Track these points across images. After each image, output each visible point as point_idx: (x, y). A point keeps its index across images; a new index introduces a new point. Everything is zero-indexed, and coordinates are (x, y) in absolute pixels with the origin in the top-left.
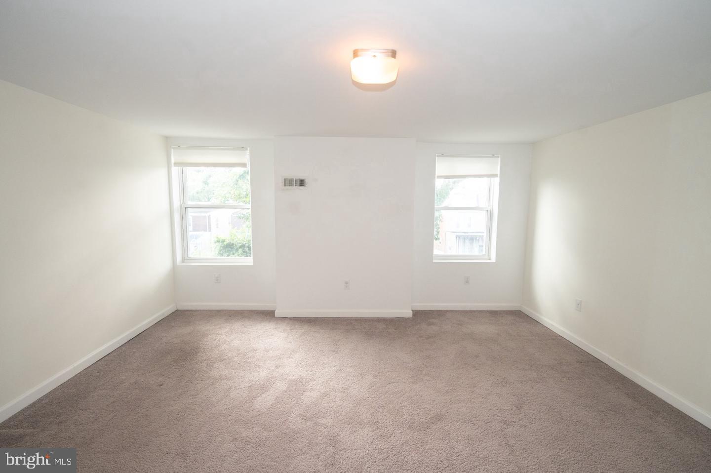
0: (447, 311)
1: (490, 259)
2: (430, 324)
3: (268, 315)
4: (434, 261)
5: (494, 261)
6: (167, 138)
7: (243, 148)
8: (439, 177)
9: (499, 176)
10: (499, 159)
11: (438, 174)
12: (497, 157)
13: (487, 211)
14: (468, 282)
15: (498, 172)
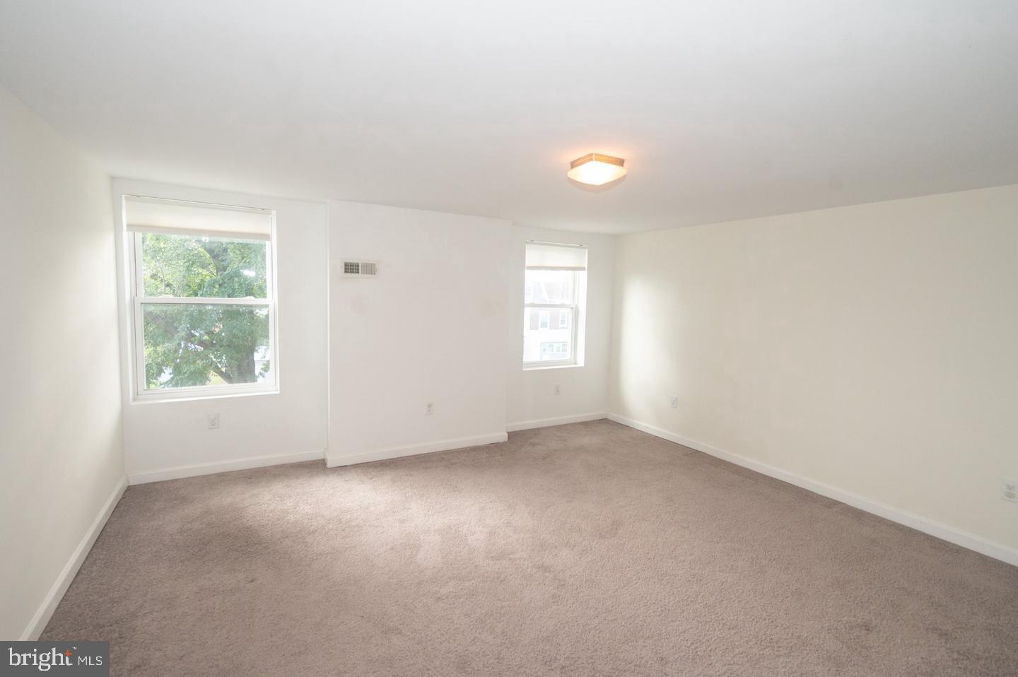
0: (542, 428)
1: (576, 363)
2: (533, 445)
3: (317, 467)
4: (524, 369)
5: (583, 365)
6: (113, 179)
7: (264, 211)
8: (529, 268)
9: (586, 269)
10: (587, 250)
11: (527, 264)
12: (585, 248)
13: (573, 308)
14: (558, 391)
15: (586, 265)
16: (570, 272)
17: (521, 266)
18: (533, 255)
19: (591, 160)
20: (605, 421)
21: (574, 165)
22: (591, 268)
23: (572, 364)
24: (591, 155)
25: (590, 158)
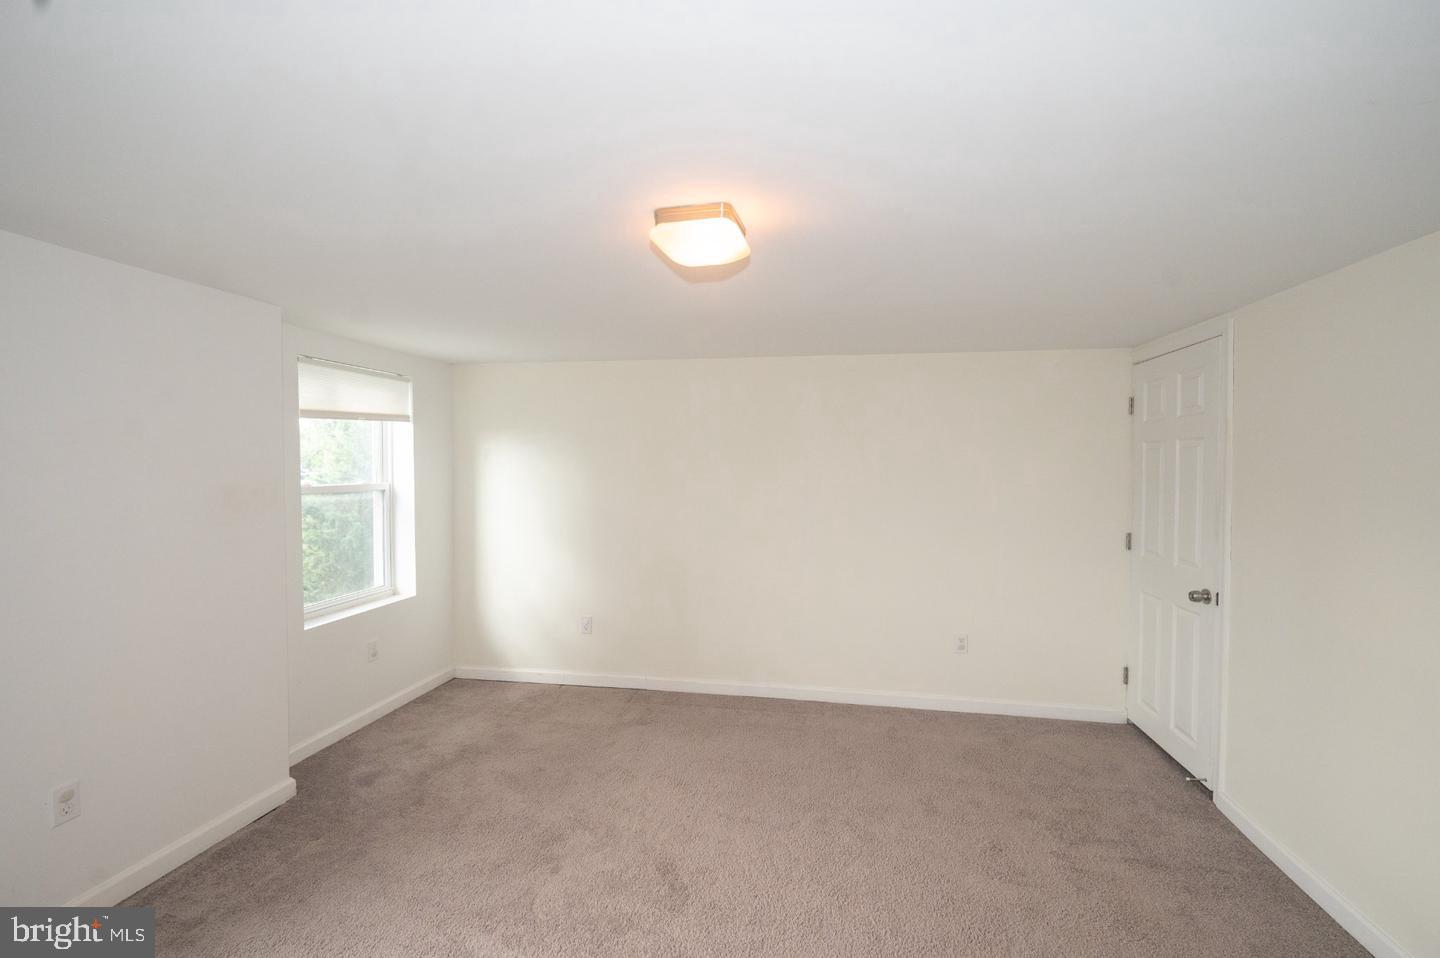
1: (395, 593)
4: (306, 628)
5: (415, 592)
8: (306, 414)
9: (411, 419)
10: (410, 385)
11: (303, 405)
12: (408, 381)
13: (383, 491)
14: (374, 655)
15: (410, 412)
16: (375, 424)
17: (288, 410)
18: (312, 388)
19: (717, 215)
20: (454, 684)
21: (661, 216)
22: (419, 418)
23: (388, 596)
24: (718, 204)
25: (729, 211)
